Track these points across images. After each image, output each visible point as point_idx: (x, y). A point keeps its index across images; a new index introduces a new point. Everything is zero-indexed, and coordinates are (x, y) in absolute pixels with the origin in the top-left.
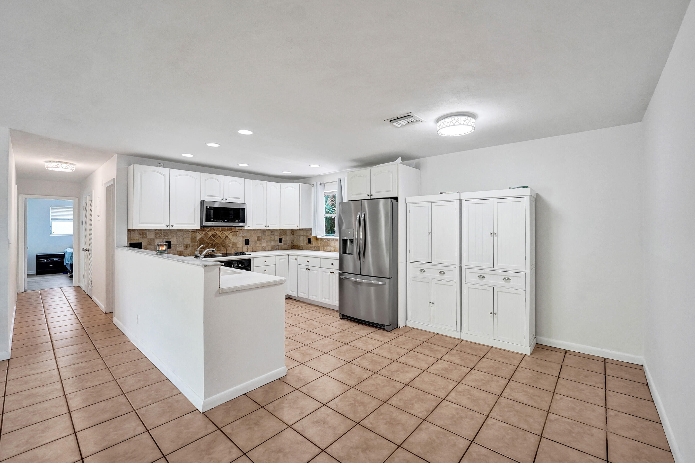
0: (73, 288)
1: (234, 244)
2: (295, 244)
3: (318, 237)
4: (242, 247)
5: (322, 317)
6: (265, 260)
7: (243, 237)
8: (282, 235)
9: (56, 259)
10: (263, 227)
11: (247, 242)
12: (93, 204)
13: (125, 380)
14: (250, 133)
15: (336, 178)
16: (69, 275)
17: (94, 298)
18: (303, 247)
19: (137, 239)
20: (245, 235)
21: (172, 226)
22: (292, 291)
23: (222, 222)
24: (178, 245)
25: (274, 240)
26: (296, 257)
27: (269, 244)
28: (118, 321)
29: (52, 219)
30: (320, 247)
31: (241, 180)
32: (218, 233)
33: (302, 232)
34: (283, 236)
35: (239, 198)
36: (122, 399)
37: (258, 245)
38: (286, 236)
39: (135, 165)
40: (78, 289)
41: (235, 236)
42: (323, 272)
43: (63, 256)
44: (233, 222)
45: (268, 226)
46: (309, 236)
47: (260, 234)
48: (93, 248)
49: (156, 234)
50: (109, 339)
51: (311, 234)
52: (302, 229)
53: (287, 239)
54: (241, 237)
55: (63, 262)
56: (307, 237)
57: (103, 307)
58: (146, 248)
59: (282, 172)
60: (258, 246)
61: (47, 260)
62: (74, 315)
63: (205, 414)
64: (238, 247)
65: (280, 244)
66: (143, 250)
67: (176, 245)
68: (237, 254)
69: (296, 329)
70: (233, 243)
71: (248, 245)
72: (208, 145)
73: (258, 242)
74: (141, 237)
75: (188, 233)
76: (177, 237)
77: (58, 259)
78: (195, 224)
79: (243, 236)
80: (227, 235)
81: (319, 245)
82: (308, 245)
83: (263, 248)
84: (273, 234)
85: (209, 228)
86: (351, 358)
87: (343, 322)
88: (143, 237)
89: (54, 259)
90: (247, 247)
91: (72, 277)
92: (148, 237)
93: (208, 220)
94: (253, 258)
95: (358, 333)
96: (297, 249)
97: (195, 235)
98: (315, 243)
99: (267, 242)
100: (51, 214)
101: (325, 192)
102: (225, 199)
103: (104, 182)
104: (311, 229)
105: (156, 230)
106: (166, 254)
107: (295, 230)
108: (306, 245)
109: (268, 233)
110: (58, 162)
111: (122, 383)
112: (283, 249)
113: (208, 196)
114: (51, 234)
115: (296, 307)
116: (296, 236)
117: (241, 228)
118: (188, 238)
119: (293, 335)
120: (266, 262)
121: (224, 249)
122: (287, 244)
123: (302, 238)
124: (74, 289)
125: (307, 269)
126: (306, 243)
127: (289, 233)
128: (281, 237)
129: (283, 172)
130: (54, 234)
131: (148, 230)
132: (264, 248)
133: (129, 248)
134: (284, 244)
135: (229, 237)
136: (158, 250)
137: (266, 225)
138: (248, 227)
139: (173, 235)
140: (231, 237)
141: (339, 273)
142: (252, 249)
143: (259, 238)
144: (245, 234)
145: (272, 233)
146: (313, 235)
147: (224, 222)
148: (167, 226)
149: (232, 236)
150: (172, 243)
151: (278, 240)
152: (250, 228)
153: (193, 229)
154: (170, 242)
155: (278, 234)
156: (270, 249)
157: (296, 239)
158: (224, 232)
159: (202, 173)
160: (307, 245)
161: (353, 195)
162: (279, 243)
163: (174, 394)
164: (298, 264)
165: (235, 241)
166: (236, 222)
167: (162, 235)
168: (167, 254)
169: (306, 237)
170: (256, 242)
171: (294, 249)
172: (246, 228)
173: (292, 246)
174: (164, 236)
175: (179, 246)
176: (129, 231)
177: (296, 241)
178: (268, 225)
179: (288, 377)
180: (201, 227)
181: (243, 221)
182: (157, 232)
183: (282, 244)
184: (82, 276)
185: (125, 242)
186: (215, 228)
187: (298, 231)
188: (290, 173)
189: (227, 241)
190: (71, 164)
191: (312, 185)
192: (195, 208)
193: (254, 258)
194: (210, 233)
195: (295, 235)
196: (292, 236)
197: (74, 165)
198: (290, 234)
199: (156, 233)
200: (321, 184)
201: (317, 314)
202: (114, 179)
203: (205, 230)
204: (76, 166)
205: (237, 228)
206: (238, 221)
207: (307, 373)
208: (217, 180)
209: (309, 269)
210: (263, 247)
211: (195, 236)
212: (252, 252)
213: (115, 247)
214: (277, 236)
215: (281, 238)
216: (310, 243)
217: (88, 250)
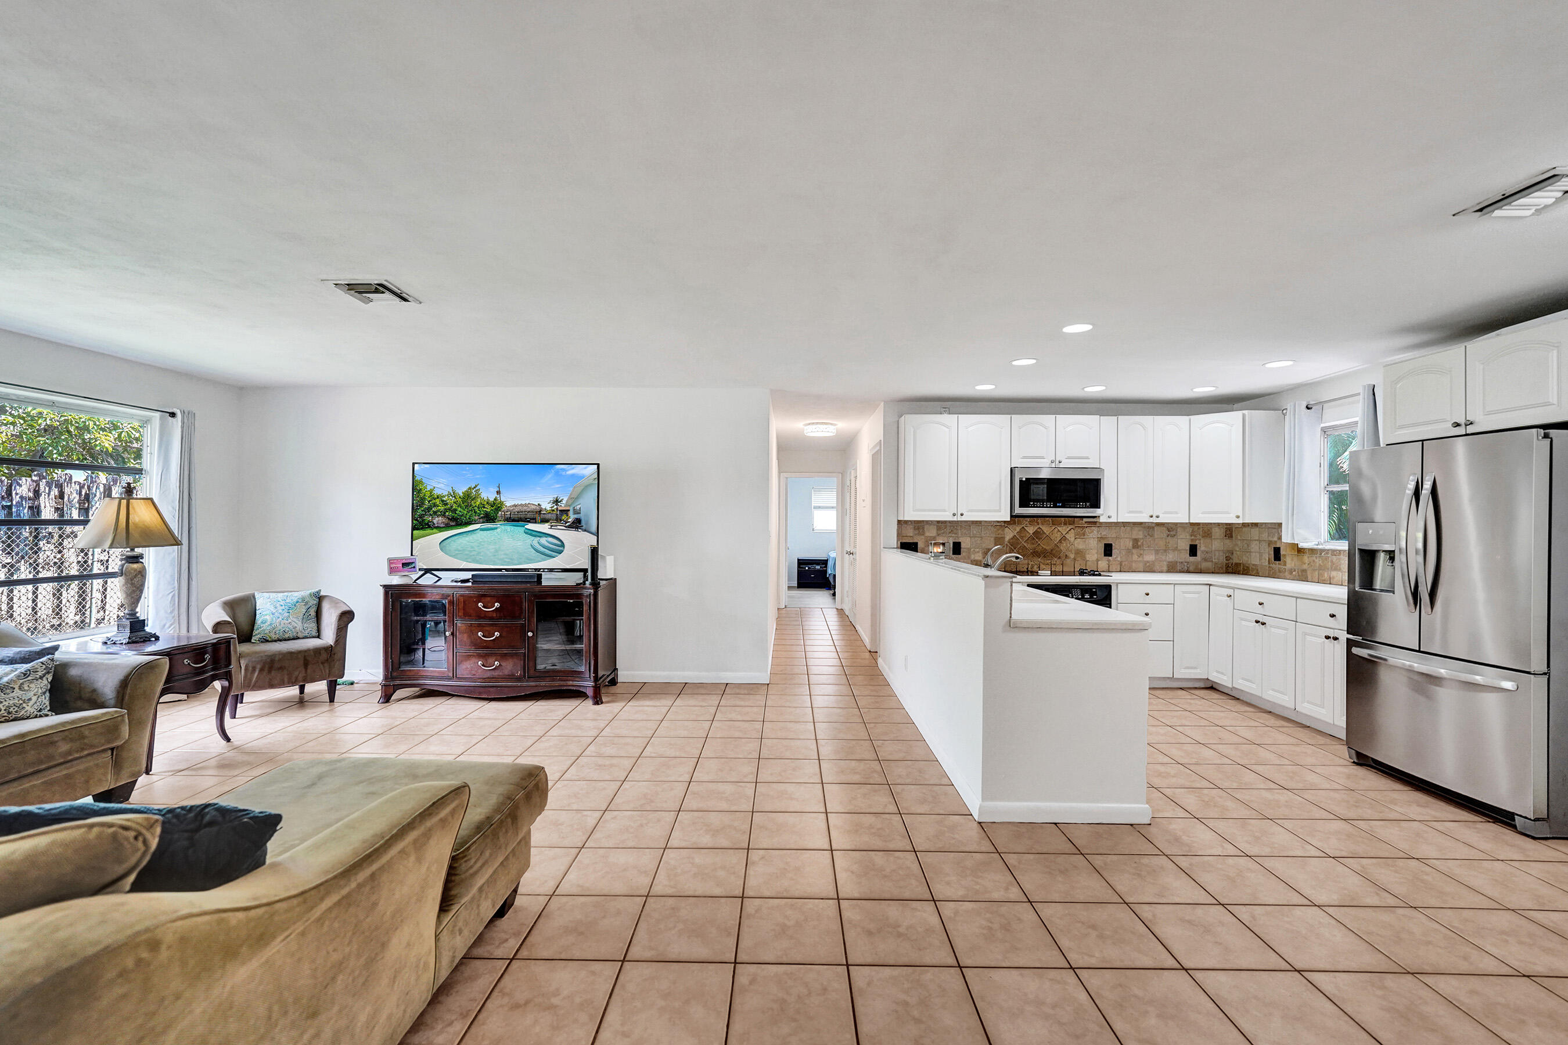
0: (835, 610)
1: (1080, 553)
2: (1235, 560)
3: (1302, 545)
4: (1097, 559)
5: (1293, 748)
6: (1147, 592)
7: (1101, 539)
8: (1198, 537)
10: (1144, 518)
11: (1108, 550)
12: (858, 482)
13: (883, 744)
14: (1086, 328)
15: (1359, 387)
16: (832, 592)
17: (858, 627)
18: (1257, 570)
19: (911, 536)
20: (1104, 535)
21: (962, 515)
22: (1218, 672)
23: (1050, 507)
24: (972, 550)
25: (1176, 550)
26: (1230, 592)
27: (1164, 558)
28: (885, 666)
29: (814, 508)
30: (1309, 573)
31: (1093, 420)
32: (1046, 529)
33: (1255, 531)
34: (1200, 539)
35: (1087, 458)
36: (876, 765)
37: (1135, 557)
38: (1208, 540)
39: (907, 416)
40: (841, 612)
41: (1082, 535)
42: (1306, 634)
43: (825, 562)
44: (1073, 507)
45: (1158, 517)
46: (1276, 542)
47: (1138, 534)
48: (858, 551)
49: (939, 529)
50: (870, 687)
51: (1280, 538)
52: (1256, 525)
53: (1213, 549)
54: (1094, 538)
55: (826, 572)
56: (1269, 544)
57: (868, 641)
58: (922, 552)
59: (1192, 390)
60: (1135, 561)
61: (809, 568)
62: (836, 653)
63: (981, 826)
64: (1088, 559)
65: (1193, 559)
66: (919, 554)
67: (969, 549)
68: (1082, 573)
69: (1207, 753)
70: (1078, 550)
71: (1111, 556)
72: (1015, 363)
73: (1134, 551)
74: (916, 533)
75: (990, 527)
76: (972, 536)
77: (820, 567)
78: (1000, 512)
79: (1100, 536)
80: (1064, 533)
81: (1305, 567)
82: (1274, 566)
83: (1146, 564)
84: (1175, 535)
85: (1028, 519)
86: (1343, 851)
87: (1361, 772)
88: (919, 534)
89: (815, 567)
90: (1109, 561)
91: (835, 595)
92: (927, 534)
93: (1023, 504)
94: (1117, 584)
95: (1397, 808)
96: (1242, 574)
97: (1002, 532)
98: (1292, 560)
99: (1157, 552)
100: (812, 500)
101: (1323, 425)
102: (1057, 462)
103: (870, 448)
104: (1280, 525)
105: (938, 522)
106: (942, 559)
107: (1237, 526)
108: (1266, 566)
109: (1161, 532)
110: (817, 423)
111: (878, 746)
112: (1200, 571)
113: (1024, 457)
114: (812, 529)
115: (1223, 709)
116: (1239, 543)
117: (1093, 521)
118: (989, 538)
119: (1194, 761)
120: (1147, 594)
121: (1059, 562)
122: (1212, 561)
123: (1254, 546)
124: (836, 613)
125: (1257, 622)
126: (1266, 559)
127: (1217, 533)
128: (1197, 543)
129: (1194, 390)
130: (816, 530)
131: (927, 522)
132: (1149, 566)
133: (899, 550)
134: (1205, 560)
135: (1069, 539)
136: (931, 552)
137: (1152, 514)
138: (1109, 517)
139: (964, 532)
140: (1072, 539)
141: (1347, 639)
142: (1121, 565)
143: (1137, 544)
144: (1104, 532)
145: (1171, 533)
146: (1286, 538)
147: (1055, 506)
148: (954, 515)
149: (1076, 535)
150: (963, 546)
151: (1188, 548)
152: (1113, 520)
153: (998, 522)
154: (960, 543)
155: (1188, 534)
156: (1165, 568)
157: (1238, 550)
158: (1059, 528)
159: (1013, 416)
160: (1271, 565)
161: (1401, 427)
162: (1190, 556)
163: (943, 783)
164: (1234, 609)
165: (1081, 547)
166: (1080, 508)
167: (948, 531)
168: (944, 560)
169: (1267, 544)
170: (1129, 551)
171: (1232, 573)
172: (1102, 519)
173: (1227, 566)
174: (950, 533)
175: (974, 550)
176: (899, 522)
177: (1238, 552)
178: (1157, 514)
179: (1152, 829)
180: (1012, 516)
181: (1096, 505)
182: (940, 524)
183: (1198, 558)
184: (845, 592)
185: (894, 541)
186: (1039, 520)
187: (1244, 529)
188: (1214, 388)
189: (1063, 547)
190: (831, 424)
191: (1284, 412)
192: (1000, 483)
193: (1120, 583)
194: (1031, 530)
195: (1236, 538)
196: (1228, 541)
197: (835, 425)
198: (1223, 535)
199: (937, 526)
200: (1309, 406)
201: (1281, 737)
202: (881, 440)
203: (1019, 523)
204: (836, 426)
205: (1085, 520)
206: (1086, 505)
207: (1201, 837)
208: (1041, 425)
209: (1263, 624)
210: (1148, 564)
211: (1001, 535)
212: (1120, 571)
213: (882, 547)
214: (1183, 540)
215: (1196, 546)
216: (1279, 560)
217: (852, 554)
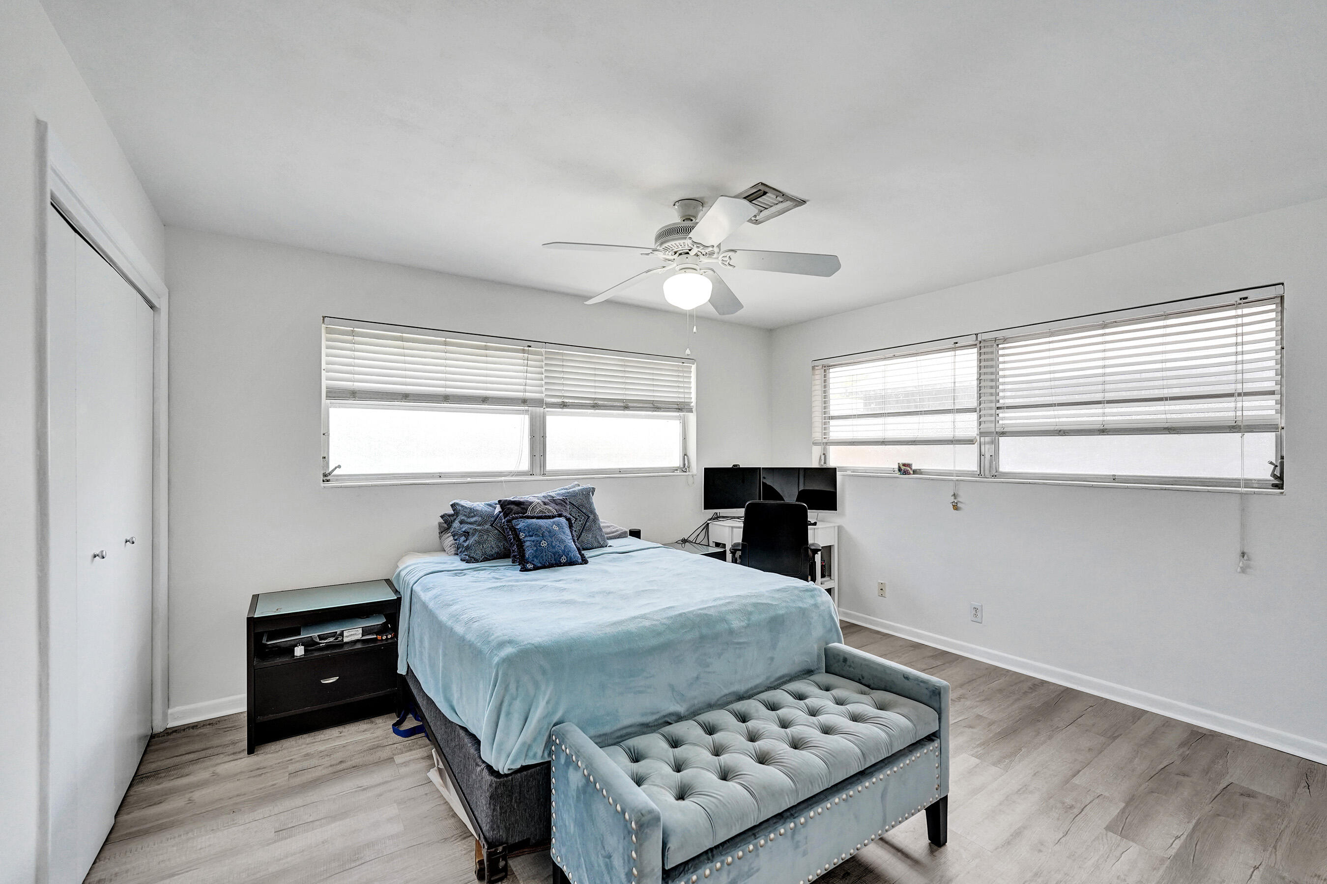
9: (352, 633)
29: (336, 394)
61: (309, 645)
77: (365, 631)
89: (342, 634)
100: (324, 366)
114: (325, 475)
130: (340, 478)
